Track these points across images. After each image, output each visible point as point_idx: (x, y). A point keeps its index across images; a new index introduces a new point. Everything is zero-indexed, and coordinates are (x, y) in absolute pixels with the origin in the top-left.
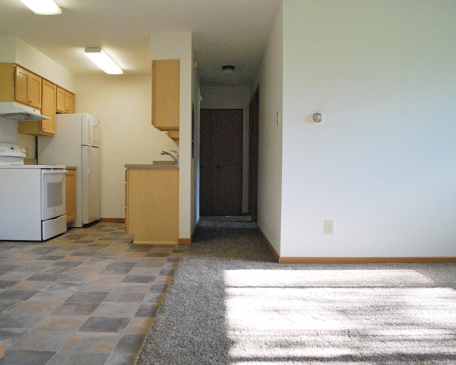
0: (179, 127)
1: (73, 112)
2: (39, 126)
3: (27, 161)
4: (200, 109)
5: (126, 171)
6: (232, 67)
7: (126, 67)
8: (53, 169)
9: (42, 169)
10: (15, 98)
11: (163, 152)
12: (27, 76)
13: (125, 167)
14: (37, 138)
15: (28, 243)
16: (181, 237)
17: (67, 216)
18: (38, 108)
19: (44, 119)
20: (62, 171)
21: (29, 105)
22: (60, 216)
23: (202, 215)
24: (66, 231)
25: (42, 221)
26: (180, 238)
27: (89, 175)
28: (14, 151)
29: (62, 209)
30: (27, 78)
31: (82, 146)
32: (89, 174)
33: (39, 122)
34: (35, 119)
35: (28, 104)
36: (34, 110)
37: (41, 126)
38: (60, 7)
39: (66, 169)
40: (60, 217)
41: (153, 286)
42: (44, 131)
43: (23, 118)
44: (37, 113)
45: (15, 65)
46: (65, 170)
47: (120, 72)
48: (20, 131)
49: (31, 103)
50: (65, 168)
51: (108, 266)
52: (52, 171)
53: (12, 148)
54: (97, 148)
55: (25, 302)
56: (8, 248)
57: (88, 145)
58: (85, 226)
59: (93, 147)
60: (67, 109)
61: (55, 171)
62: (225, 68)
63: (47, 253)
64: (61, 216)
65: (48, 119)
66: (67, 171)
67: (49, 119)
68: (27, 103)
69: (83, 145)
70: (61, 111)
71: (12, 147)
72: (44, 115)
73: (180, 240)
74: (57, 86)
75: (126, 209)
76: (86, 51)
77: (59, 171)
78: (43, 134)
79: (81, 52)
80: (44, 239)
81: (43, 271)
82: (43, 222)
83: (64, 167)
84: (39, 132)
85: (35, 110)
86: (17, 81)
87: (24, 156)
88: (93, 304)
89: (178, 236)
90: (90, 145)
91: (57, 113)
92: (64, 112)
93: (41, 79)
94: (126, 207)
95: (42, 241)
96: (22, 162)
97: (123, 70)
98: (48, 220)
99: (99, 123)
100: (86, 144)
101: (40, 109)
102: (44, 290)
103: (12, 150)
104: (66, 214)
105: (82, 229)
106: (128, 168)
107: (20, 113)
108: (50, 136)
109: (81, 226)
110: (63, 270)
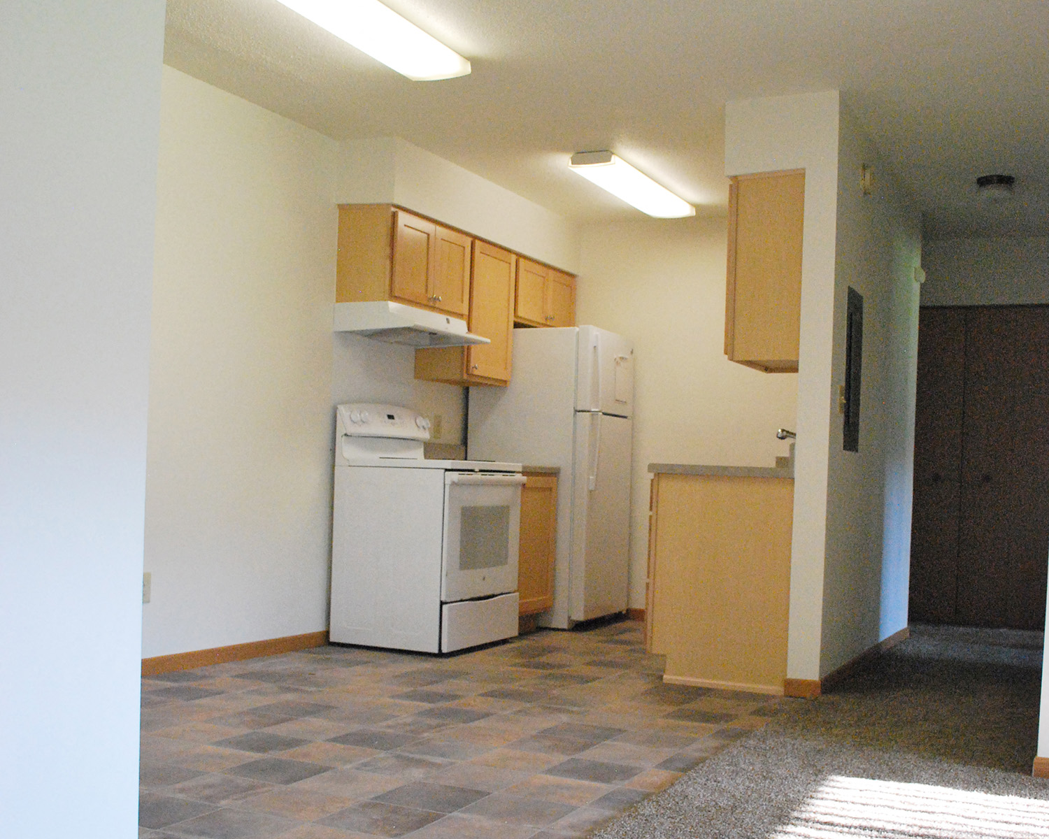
0: (798, 362)
1: (570, 321)
2: (462, 359)
3: (432, 450)
4: (922, 308)
5: (652, 480)
6: (1005, 181)
7: (702, 197)
8: (481, 471)
9: (446, 470)
10: (391, 290)
11: (783, 430)
12: (428, 235)
13: (649, 472)
14: (467, 390)
15: (404, 657)
16: (793, 674)
17: (521, 598)
18: (460, 316)
19: (474, 343)
20: (508, 478)
21: (433, 308)
22: (497, 596)
23: (912, 620)
24: (516, 634)
25: (442, 603)
26: (789, 676)
27: (591, 491)
28: (393, 424)
29: (505, 576)
30: (428, 239)
31: (575, 414)
32: (592, 487)
33: (464, 349)
34: (453, 344)
35: (431, 304)
36: (447, 319)
37: (468, 361)
38: (468, 59)
39: (524, 473)
40: (499, 597)
41: (613, 793)
42: (476, 372)
43: (425, 342)
44: (458, 327)
45: (393, 209)
46: (519, 477)
47: (686, 211)
48: (420, 373)
49: (438, 302)
50: (521, 470)
51: (545, 731)
52: (479, 476)
53: (391, 417)
54: (625, 417)
55: (284, 787)
56: (349, 664)
57: (593, 410)
58: (579, 627)
59: (604, 414)
60: (550, 314)
61: (488, 477)
62: (983, 182)
63: (432, 683)
64: (502, 594)
65: (481, 342)
66: (525, 478)
67: (486, 343)
68: (425, 302)
69: (578, 409)
70: (531, 321)
71: (389, 414)
72: (476, 333)
73: (788, 684)
74: (519, 255)
75: (648, 584)
76: (575, 162)
77: (499, 476)
78: (474, 380)
79: (563, 162)
80: (445, 650)
81: (384, 724)
82: (444, 606)
83: (518, 466)
84: (462, 375)
85: (451, 319)
86: (398, 249)
87: (426, 435)
88: (429, 813)
89: (784, 671)
90: (597, 410)
91: (517, 325)
92: (539, 323)
93: (470, 240)
94: (648, 581)
95: (440, 655)
96: (419, 453)
97: (693, 205)
98: (461, 601)
99: (632, 352)
100: (588, 409)
101: (466, 317)
102: (348, 766)
103: (391, 421)
104: (518, 591)
105: (566, 635)
106: (658, 475)
107: (409, 329)
108: (498, 386)
109: (565, 626)
110: (430, 727)
